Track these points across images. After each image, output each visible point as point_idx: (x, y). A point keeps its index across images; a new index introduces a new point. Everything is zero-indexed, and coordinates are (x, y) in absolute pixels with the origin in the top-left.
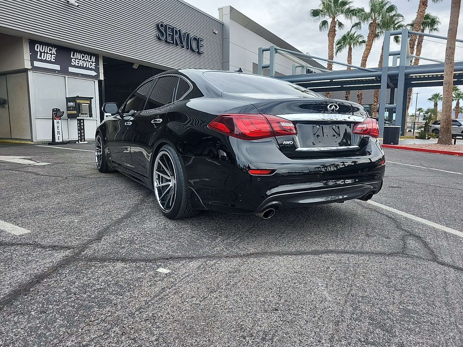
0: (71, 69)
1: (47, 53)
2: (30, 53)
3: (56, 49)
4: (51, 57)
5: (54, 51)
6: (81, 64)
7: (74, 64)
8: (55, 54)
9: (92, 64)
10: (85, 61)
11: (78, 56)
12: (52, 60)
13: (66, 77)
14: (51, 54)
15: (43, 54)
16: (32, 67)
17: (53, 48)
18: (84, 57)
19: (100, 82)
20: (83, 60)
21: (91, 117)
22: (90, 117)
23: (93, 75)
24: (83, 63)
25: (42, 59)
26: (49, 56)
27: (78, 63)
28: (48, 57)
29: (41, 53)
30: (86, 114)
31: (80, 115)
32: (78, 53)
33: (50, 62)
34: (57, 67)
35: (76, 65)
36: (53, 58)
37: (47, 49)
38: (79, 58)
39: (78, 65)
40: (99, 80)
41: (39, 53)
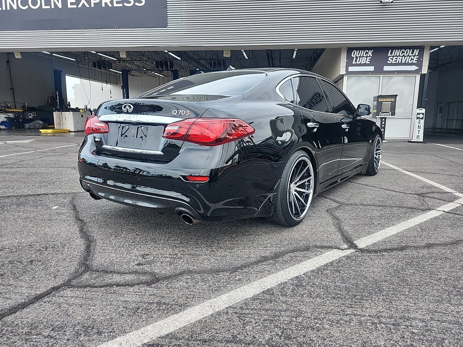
0: (386, 68)
1: (363, 56)
2: (347, 60)
3: (372, 51)
4: (366, 60)
5: (370, 53)
6: (399, 61)
7: (390, 62)
8: (371, 55)
9: (413, 58)
10: (405, 56)
11: (397, 52)
12: (367, 62)
13: (381, 76)
14: (367, 57)
15: (359, 58)
16: (346, 73)
17: (370, 51)
18: (404, 52)
19: (423, 77)
20: (402, 56)
21: (393, 115)
22: (391, 116)
23: (413, 70)
24: (402, 60)
25: (357, 63)
26: (364, 59)
27: (396, 60)
28: (363, 61)
29: (357, 57)
30: (388, 112)
31: (381, 114)
32: (397, 50)
33: (365, 65)
34: (372, 68)
35: (393, 62)
36: (368, 60)
37: (363, 53)
38: (398, 55)
39: (395, 62)
40: (421, 74)
41: (355, 58)
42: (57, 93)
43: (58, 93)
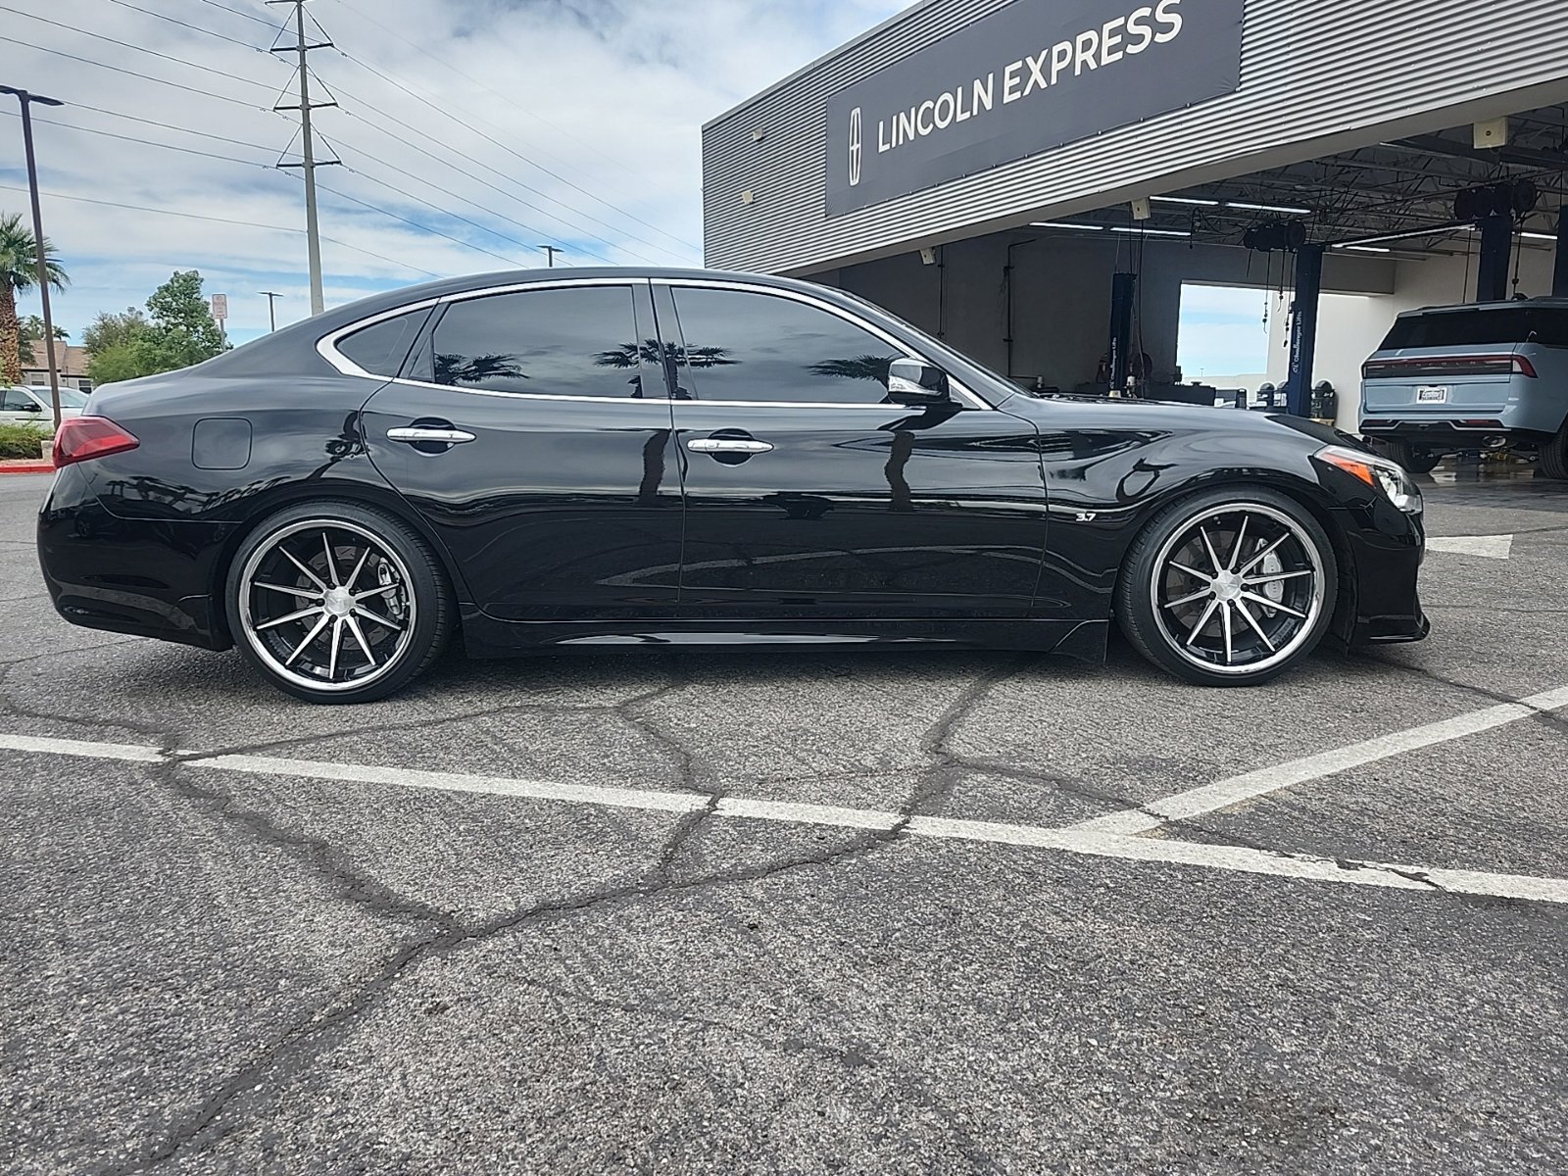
42: (1114, 344)
43: (1117, 342)
